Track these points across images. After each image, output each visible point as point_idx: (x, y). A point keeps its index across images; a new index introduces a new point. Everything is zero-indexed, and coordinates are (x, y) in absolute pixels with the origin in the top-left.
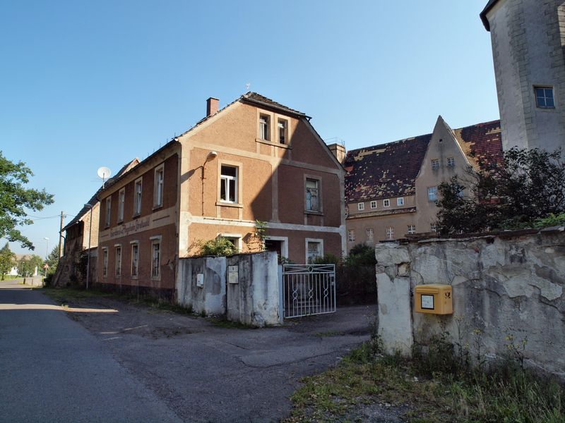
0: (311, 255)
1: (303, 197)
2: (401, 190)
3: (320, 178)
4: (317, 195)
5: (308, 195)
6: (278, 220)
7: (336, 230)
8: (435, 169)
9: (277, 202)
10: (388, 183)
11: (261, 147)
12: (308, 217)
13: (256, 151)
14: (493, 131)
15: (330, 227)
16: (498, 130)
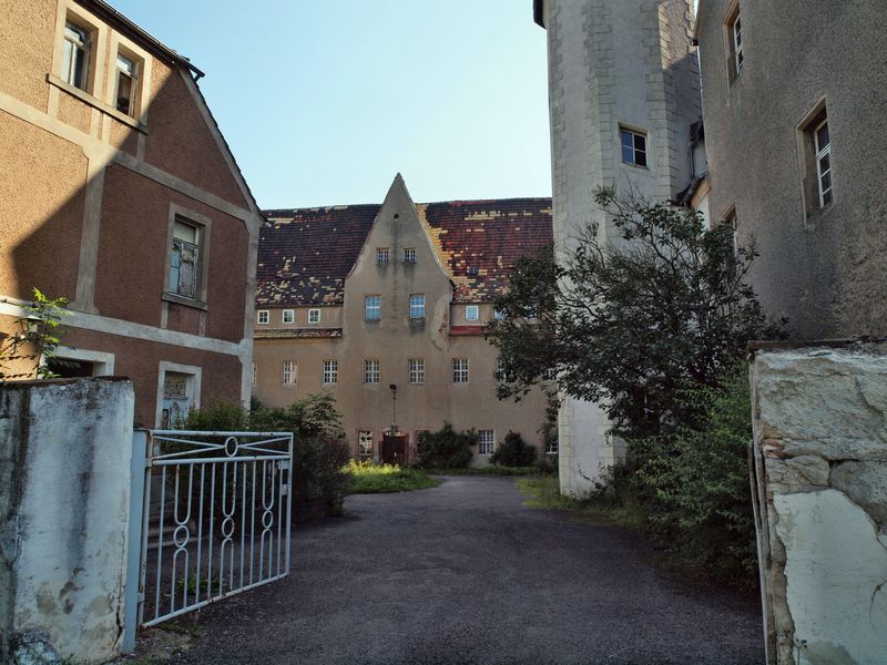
0: (169, 404)
1: (163, 258)
2: (316, 295)
3: (208, 222)
4: (195, 260)
5: (174, 257)
6: (93, 309)
7: (231, 348)
8: (382, 265)
9: (94, 258)
10: (294, 281)
11: (61, 99)
12: (170, 308)
13: (45, 108)
14: (477, 217)
15: (219, 341)
16: (483, 216)
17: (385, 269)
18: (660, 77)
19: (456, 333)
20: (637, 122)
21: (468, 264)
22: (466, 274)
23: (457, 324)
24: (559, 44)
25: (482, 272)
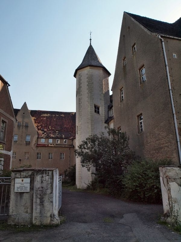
3: (7, 121)
7: (9, 153)
14: (44, 115)
15: (7, 151)
16: (46, 115)
17: (20, 127)
18: (103, 95)
19: (38, 146)
20: (98, 104)
21: (41, 127)
22: (41, 130)
23: (39, 143)
24: (81, 84)
25: (45, 130)
